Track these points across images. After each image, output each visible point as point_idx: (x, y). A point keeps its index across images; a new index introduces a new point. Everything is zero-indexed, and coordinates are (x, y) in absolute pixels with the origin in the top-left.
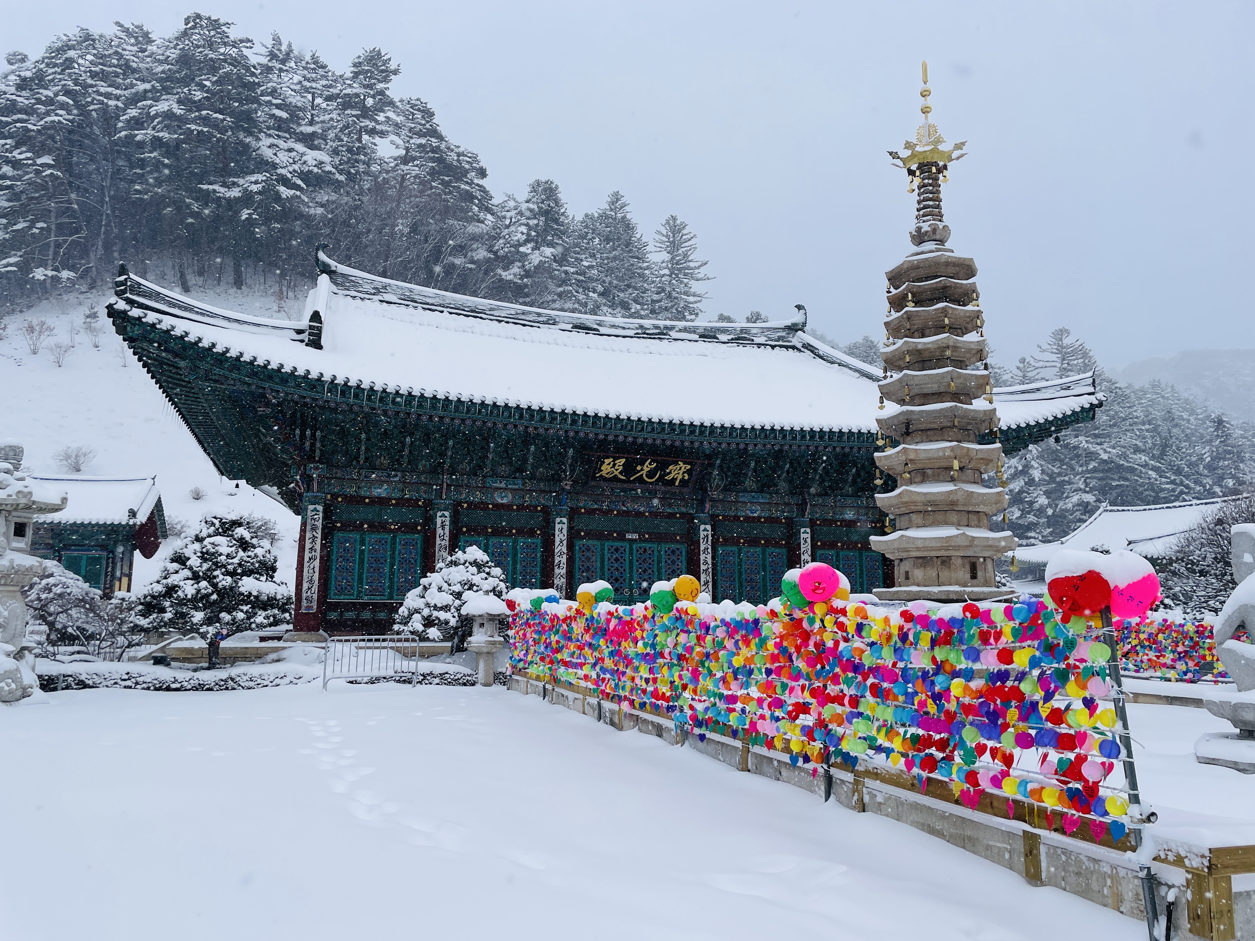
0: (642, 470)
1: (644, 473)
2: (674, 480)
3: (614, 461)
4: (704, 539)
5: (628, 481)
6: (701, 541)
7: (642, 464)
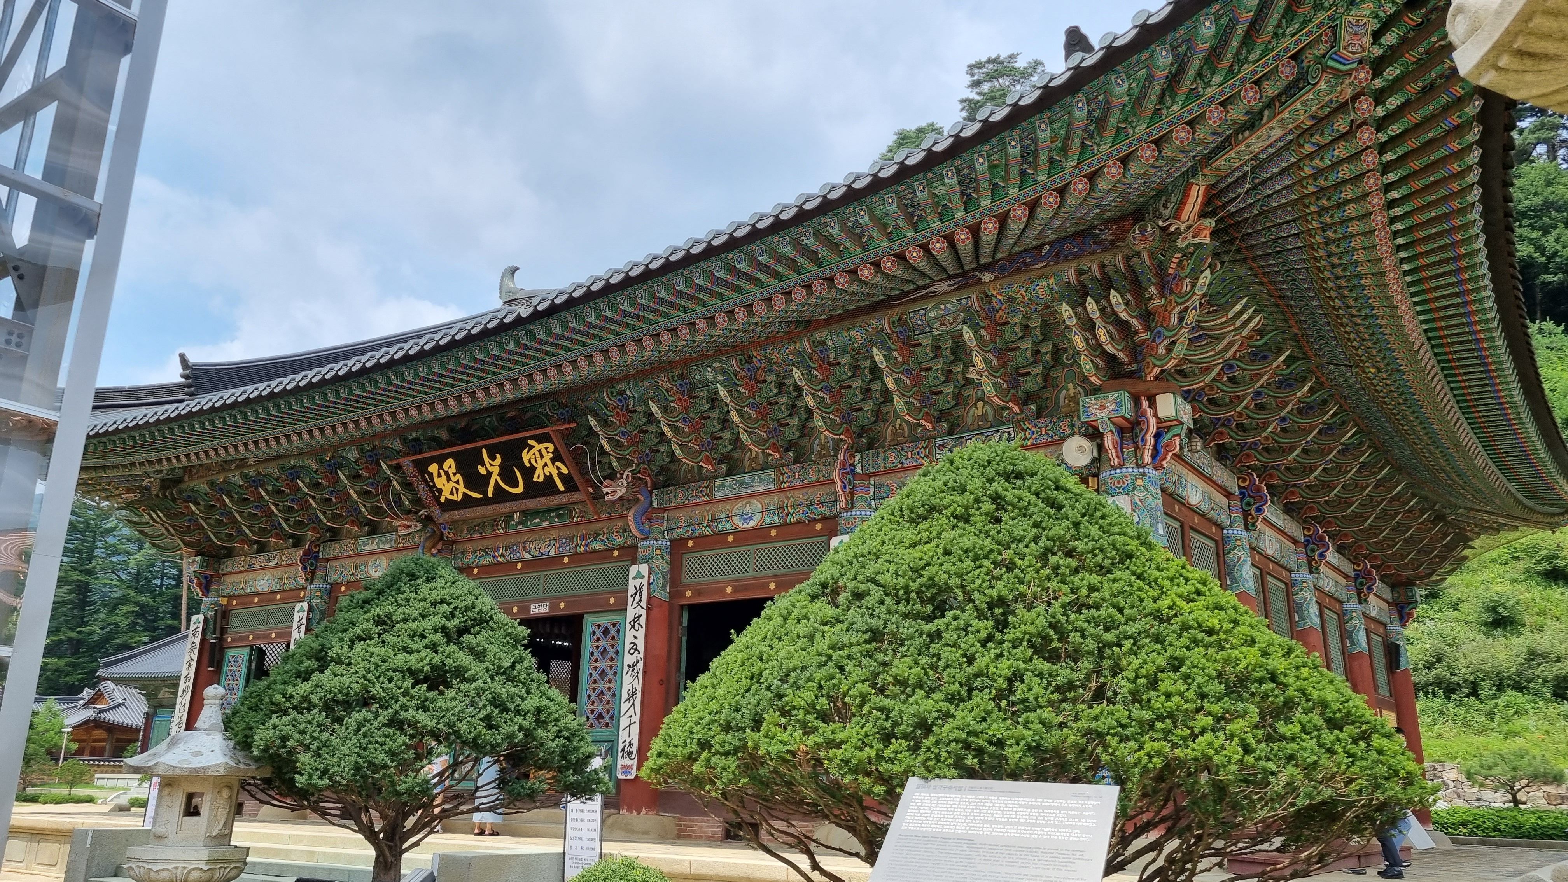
0: (490, 474)
1: (495, 477)
2: (549, 479)
3: (441, 467)
4: (633, 596)
5: (486, 501)
6: (630, 600)
7: (483, 464)
